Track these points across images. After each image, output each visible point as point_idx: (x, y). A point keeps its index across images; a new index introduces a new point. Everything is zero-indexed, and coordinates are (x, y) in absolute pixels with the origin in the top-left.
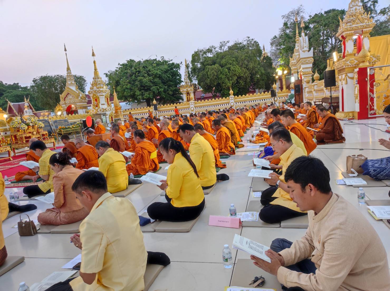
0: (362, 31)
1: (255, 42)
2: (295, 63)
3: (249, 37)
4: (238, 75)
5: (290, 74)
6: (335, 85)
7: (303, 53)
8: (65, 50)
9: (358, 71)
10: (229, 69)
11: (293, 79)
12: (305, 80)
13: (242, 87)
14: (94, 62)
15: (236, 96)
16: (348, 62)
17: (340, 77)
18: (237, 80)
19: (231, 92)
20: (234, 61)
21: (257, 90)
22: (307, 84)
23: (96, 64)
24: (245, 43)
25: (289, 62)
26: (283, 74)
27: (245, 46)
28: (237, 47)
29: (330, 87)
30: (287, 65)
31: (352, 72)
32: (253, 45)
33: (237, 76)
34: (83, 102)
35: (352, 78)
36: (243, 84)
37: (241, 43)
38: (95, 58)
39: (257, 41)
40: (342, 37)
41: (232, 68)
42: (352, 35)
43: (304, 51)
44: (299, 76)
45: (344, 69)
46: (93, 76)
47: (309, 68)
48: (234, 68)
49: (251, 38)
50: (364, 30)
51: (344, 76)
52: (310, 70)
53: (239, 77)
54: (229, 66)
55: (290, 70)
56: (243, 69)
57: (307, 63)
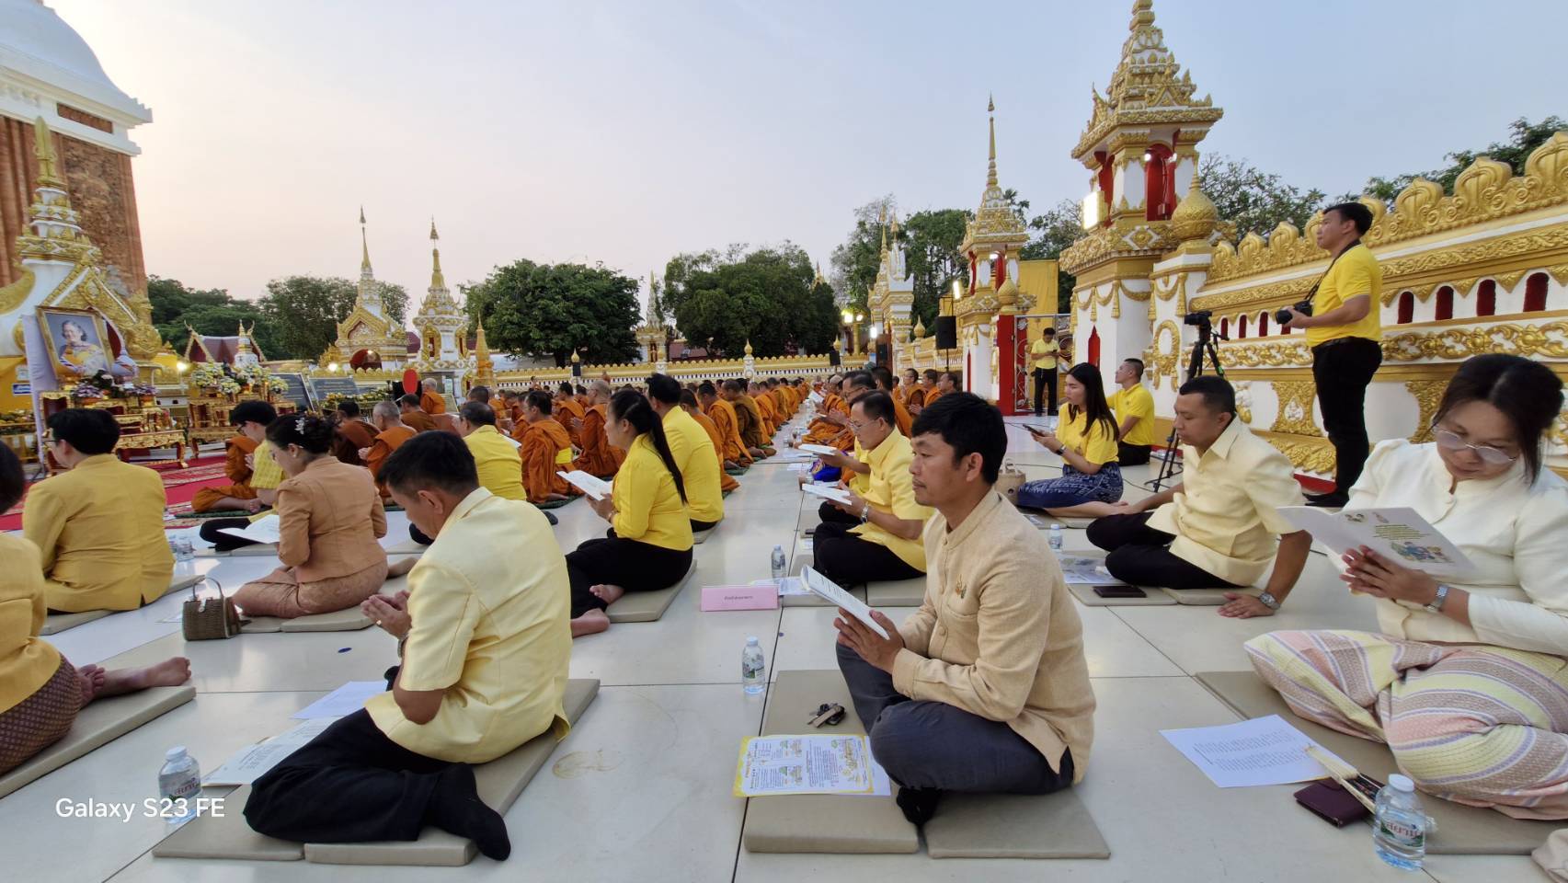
0: (1006, 247)
1: (801, 251)
2: (878, 300)
3: (789, 241)
4: (763, 314)
5: (868, 322)
6: (955, 347)
7: (895, 282)
8: (363, 220)
9: (998, 322)
10: (746, 301)
11: (874, 332)
12: (897, 335)
13: (771, 340)
14: (436, 254)
15: (758, 359)
16: (980, 303)
17: (965, 331)
18: (761, 324)
19: (748, 348)
20: (756, 285)
21: (801, 350)
22: (900, 344)
23: (440, 259)
24: (781, 252)
25: (866, 299)
26: (855, 321)
27: (780, 258)
28: (761, 261)
29: (945, 351)
30: (862, 305)
31: (987, 322)
32: (797, 256)
33: (762, 317)
34: (397, 345)
35: (987, 335)
36: (773, 335)
37: (771, 252)
38: (438, 244)
39: (806, 250)
40: (971, 253)
41: (752, 299)
42: (989, 251)
43: (896, 279)
44: (886, 327)
45: (973, 315)
46: (429, 283)
47: (905, 313)
48: (756, 299)
49: (793, 243)
50: (1009, 245)
51: (972, 329)
52: (908, 316)
53: (766, 321)
54: (746, 294)
55: (868, 313)
56: (776, 304)
57: (902, 303)
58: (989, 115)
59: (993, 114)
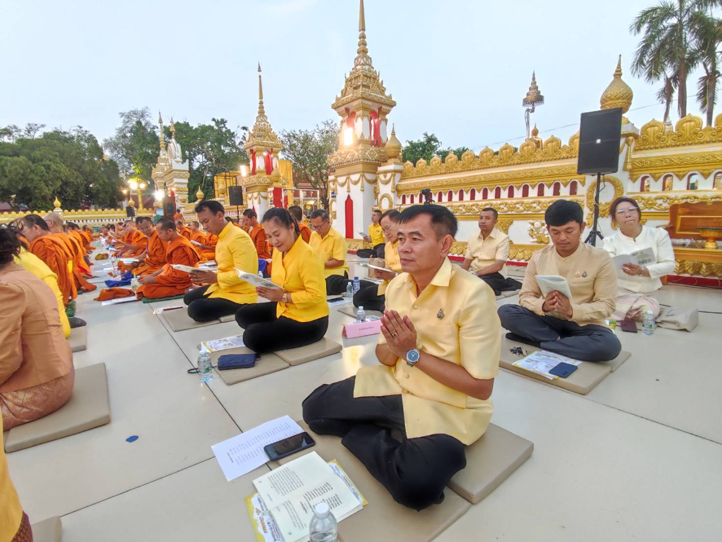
0: (272, 149)
1: (91, 135)
2: (160, 175)
3: (81, 127)
4: (63, 179)
5: (151, 187)
6: (242, 204)
7: (176, 163)
9: (273, 191)
10: (48, 167)
11: (159, 196)
12: (179, 198)
13: (70, 198)
15: (66, 211)
16: (261, 180)
17: (250, 195)
18: (61, 186)
19: (57, 202)
20: (56, 156)
21: (93, 206)
22: (183, 203)
24: (74, 134)
25: (150, 173)
26: (139, 188)
27: (73, 138)
28: (55, 138)
29: (236, 206)
30: (146, 175)
31: (265, 190)
32: (88, 139)
33: (62, 180)
35: (266, 198)
36: (72, 195)
37: (65, 133)
39: (94, 135)
40: (252, 151)
41: (53, 166)
42: (262, 151)
43: (178, 162)
44: (169, 192)
45: (256, 186)
47: (184, 183)
48: (57, 167)
49: (84, 129)
50: (274, 149)
51: (255, 194)
52: (186, 186)
53: (66, 183)
54: (48, 162)
55: (153, 183)
56: (73, 171)
57: (182, 178)
58: (259, 73)
59: (261, 73)
